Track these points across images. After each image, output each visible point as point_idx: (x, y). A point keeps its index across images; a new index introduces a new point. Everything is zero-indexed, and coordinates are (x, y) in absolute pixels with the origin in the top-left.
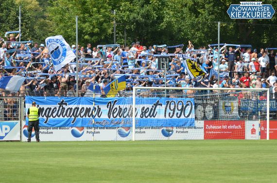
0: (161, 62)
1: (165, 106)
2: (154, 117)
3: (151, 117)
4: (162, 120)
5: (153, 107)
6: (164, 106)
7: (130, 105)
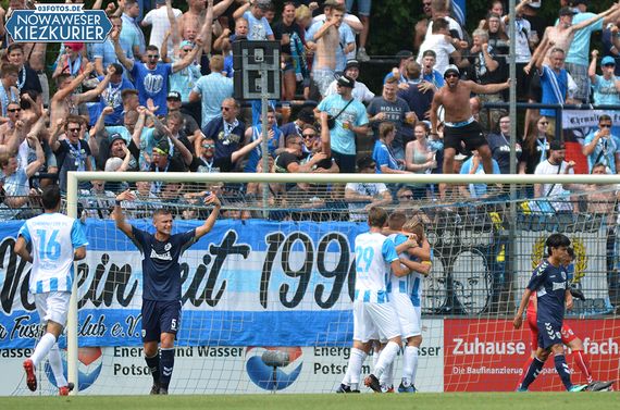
0: (247, 67)
1: (264, 255)
2: (211, 303)
3: (197, 303)
4: (248, 315)
5: (207, 259)
6: (257, 258)
7: (100, 254)
